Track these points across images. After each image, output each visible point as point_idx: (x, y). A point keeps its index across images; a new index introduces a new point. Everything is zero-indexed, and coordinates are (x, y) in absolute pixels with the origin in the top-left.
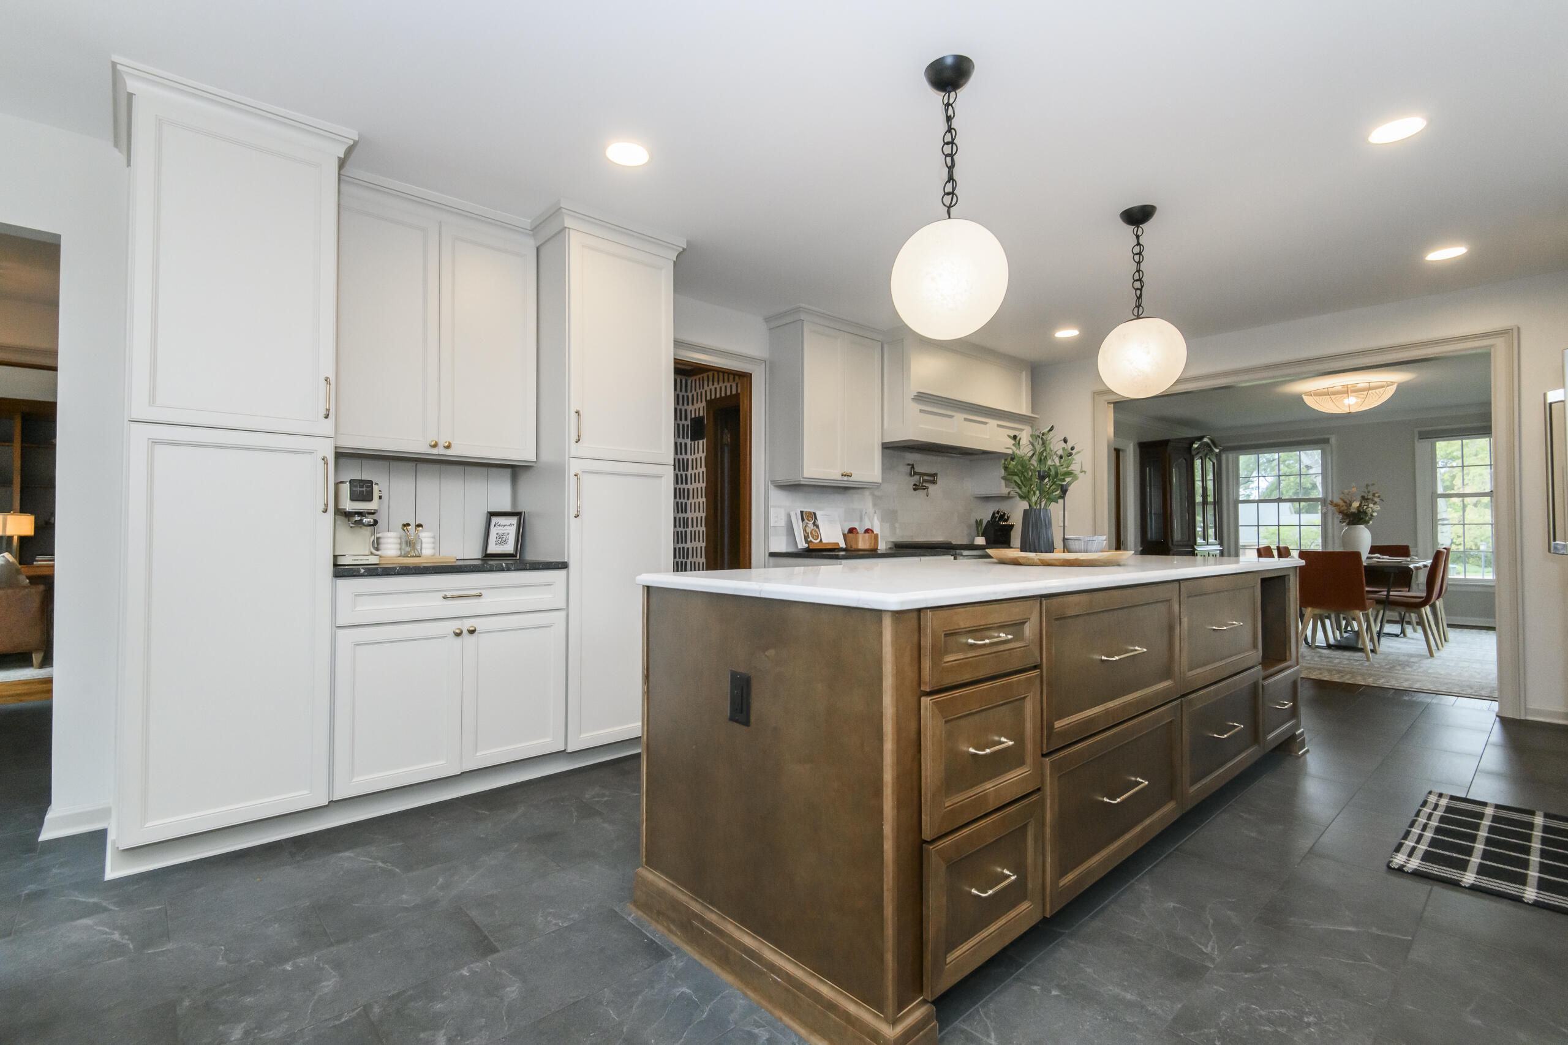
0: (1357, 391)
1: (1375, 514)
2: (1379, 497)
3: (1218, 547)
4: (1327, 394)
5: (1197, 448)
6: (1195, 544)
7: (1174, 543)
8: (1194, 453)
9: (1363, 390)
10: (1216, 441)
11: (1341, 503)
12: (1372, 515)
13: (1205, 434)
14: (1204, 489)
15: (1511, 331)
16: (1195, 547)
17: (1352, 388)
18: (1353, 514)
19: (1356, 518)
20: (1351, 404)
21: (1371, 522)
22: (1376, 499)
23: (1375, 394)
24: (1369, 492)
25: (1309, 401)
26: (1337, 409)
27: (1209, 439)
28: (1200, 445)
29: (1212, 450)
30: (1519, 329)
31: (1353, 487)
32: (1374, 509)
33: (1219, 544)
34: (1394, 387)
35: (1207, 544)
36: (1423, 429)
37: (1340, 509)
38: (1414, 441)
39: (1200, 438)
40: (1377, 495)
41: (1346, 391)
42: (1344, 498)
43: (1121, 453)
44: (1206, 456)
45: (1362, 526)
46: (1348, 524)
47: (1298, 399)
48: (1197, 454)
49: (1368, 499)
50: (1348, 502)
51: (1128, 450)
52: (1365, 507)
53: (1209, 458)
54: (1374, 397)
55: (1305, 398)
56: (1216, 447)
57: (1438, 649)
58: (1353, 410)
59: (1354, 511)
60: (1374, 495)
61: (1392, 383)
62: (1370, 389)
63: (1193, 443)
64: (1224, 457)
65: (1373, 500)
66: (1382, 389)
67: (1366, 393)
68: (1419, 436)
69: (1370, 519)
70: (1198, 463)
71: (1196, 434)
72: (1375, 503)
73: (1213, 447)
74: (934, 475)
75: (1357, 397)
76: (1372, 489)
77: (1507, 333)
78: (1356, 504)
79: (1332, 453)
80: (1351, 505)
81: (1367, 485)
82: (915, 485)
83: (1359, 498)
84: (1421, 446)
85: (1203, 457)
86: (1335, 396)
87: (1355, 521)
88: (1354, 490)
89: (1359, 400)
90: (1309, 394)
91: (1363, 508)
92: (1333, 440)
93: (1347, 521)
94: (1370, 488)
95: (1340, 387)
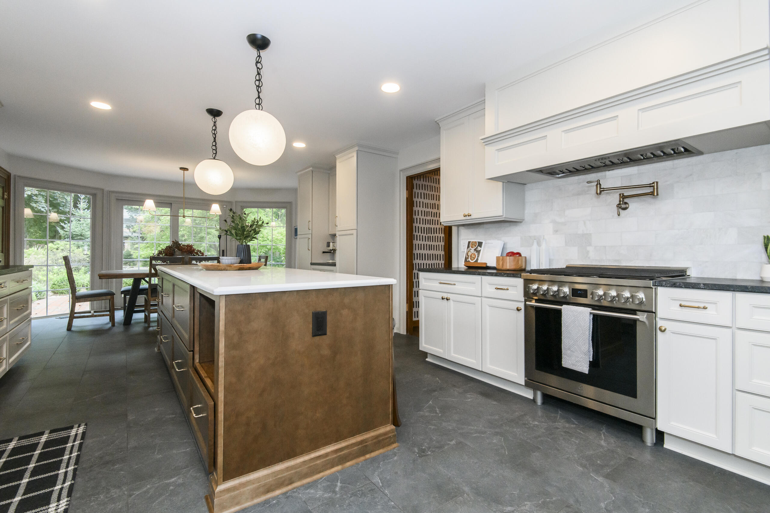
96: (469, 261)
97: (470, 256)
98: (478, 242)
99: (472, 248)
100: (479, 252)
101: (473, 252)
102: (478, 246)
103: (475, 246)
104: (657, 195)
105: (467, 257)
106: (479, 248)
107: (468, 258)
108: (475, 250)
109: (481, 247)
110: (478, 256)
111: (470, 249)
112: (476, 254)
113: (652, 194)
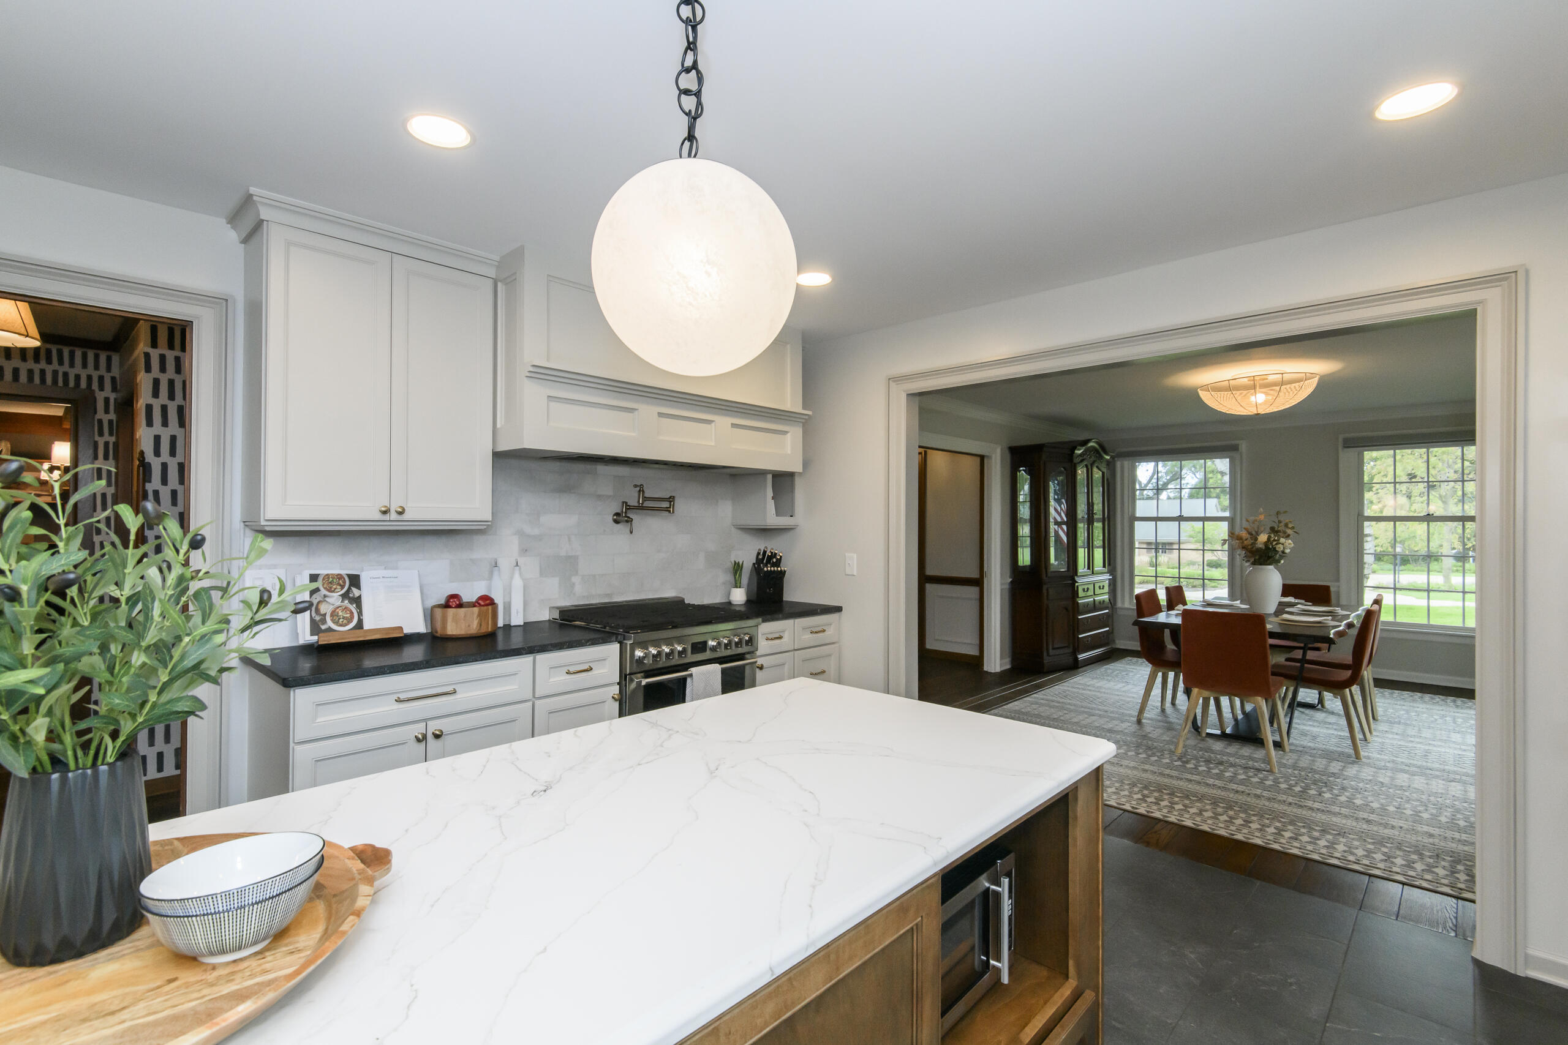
0: (1267, 386)
1: (1287, 551)
2: (1293, 528)
3: (1107, 577)
4: (1229, 389)
5: (1081, 455)
6: (1076, 575)
7: (1049, 575)
8: (1076, 460)
9: (1274, 384)
10: (1106, 446)
11: (1244, 534)
12: (1283, 552)
13: (1089, 438)
14: (1090, 505)
15: (1513, 274)
16: (1077, 579)
17: (1261, 382)
18: (1259, 550)
19: (1264, 556)
20: (1259, 403)
21: (1282, 562)
22: (1289, 531)
23: (1289, 390)
24: (1280, 522)
25: (1208, 398)
26: (1242, 409)
27: (1097, 443)
28: (1085, 451)
29: (1101, 457)
30: (1527, 272)
31: (1261, 514)
32: (1287, 545)
33: (1107, 573)
34: (1314, 382)
35: (1093, 573)
36: (1347, 435)
37: (1243, 542)
38: (1337, 450)
39: (1085, 443)
40: (1290, 525)
41: (1253, 386)
42: (1249, 527)
43: (986, 461)
44: (1092, 465)
45: (1271, 567)
46: (1254, 564)
47: (1192, 396)
48: (1082, 461)
49: (1278, 532)
50: (1254, 533)
51: (994, 456)
52: (1274, 543)
53: (1097, 467)
54: (1291, 392)
55: (1203, 395)
56: (1107, 454)
57: (1366, 740)
58: (1261, 411)
59: (1260, 546)
60: (1286, 525)
61: (1313, 375)
62: (1283, 383)
63: (1075, 448)
64: (1118, 464)
65: (1285, 532)
66: (1298, 384)
67: (1278, 388)
68: (1344, 444)
69: (1281, 557)
70: (1081, 472)
71: (1082, 437)
72: (1288, 537)
73: (1102, 453)
74: (671, 499)
75: (1266, 394)
76: (1284, 518)
77: (1506, 279)
78: (1263, 538)
79: (1241, 463)
80: (1256, 539)
81: (1278, 513)
82: (617, 514)
83: (1268, 530)
84: (1347, 456)
85: (1090, 467)
86: (1238, 392)
87: (1262, 560)
88: (1262, 517)
89: (1270, 397)
90: (1205, 388)
91: (1272, 543)
92: (1243, 446)
93: (1252, 560)
94: (1281, 518)
95: (1246, 380)
96: (330, 630)
97: (332, 615)
98: (349, 575)
99: (330, 590)
100: (358, 601)
101: (339, 603)
102: (351, 585)
103: (342, 587)
104: (673, 512)
105: (318, 618)
106: (356, 592)
107: (324, 621)
108: (345, 596)
109: (359, 587)
110: (360, 613)
111: (325, 596)
112: (353, 608)
113: (667, 510)
